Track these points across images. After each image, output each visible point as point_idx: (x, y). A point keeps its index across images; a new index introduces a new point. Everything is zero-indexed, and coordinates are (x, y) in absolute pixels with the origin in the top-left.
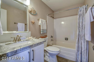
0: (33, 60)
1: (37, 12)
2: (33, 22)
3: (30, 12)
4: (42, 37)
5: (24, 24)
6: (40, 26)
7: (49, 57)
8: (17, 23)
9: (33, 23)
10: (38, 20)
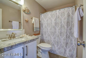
0: (27, 55)
1: (31, 11)
2: (27, 20)
3: (24, 11)
4: (35, 35)
5: (18, 23)
6: (33, 24)
7: (41, 53)
8: (12, 22)
9: (27, 22)
10: (32, 18)
